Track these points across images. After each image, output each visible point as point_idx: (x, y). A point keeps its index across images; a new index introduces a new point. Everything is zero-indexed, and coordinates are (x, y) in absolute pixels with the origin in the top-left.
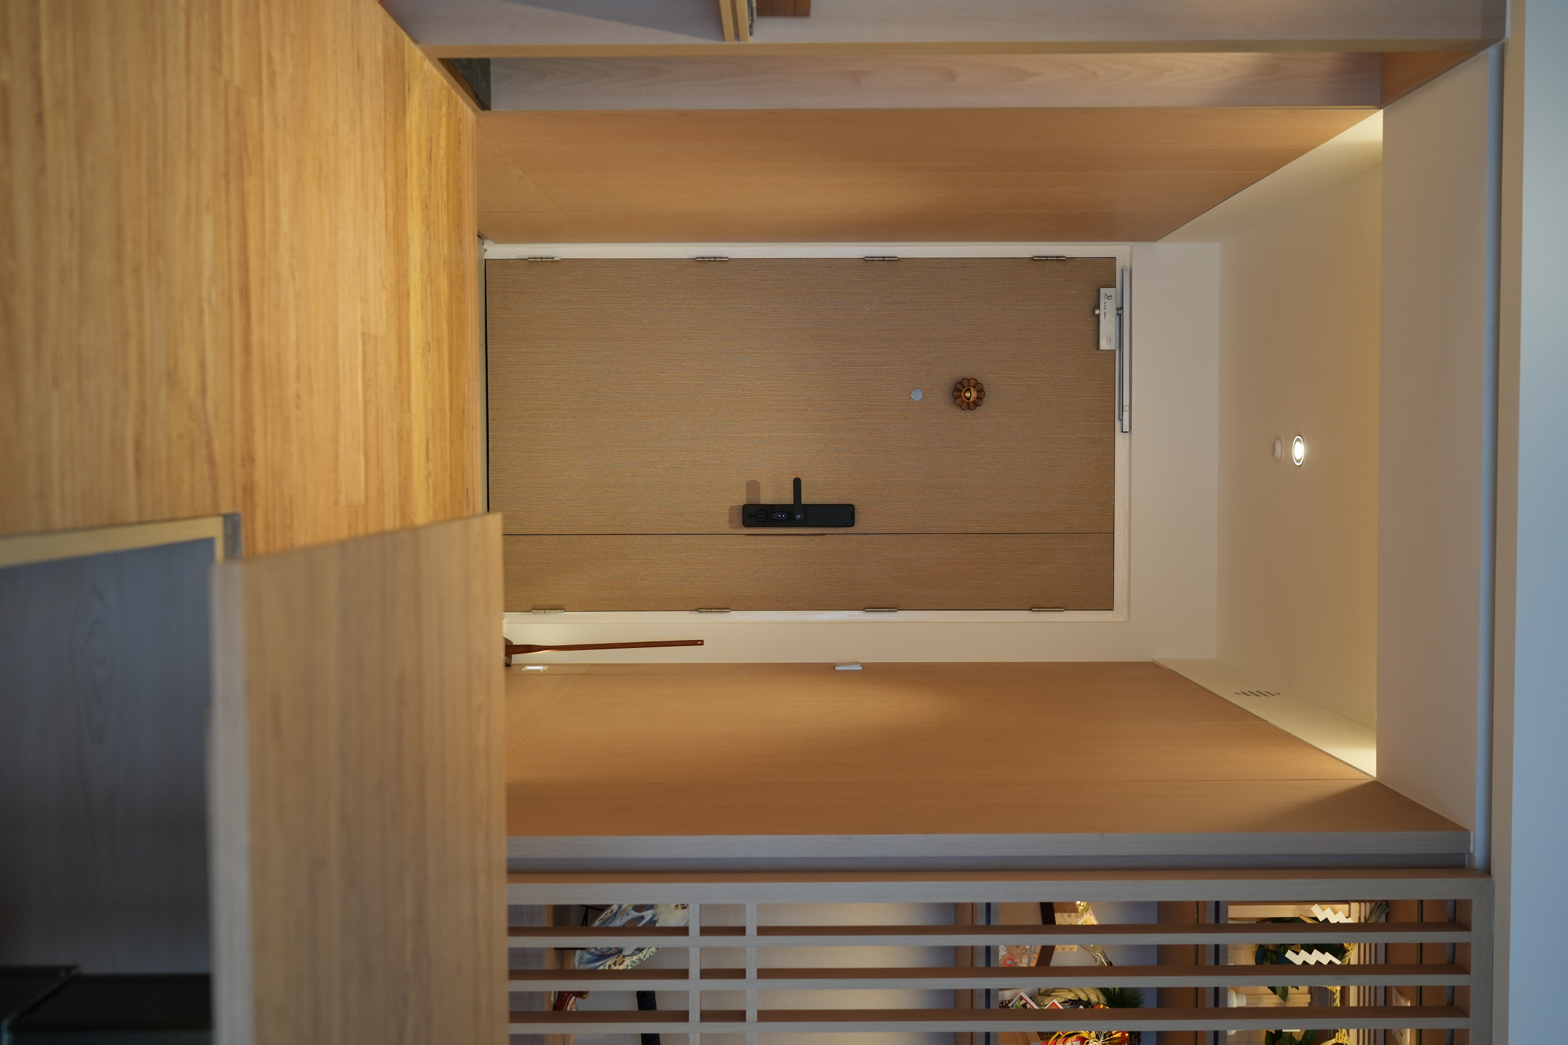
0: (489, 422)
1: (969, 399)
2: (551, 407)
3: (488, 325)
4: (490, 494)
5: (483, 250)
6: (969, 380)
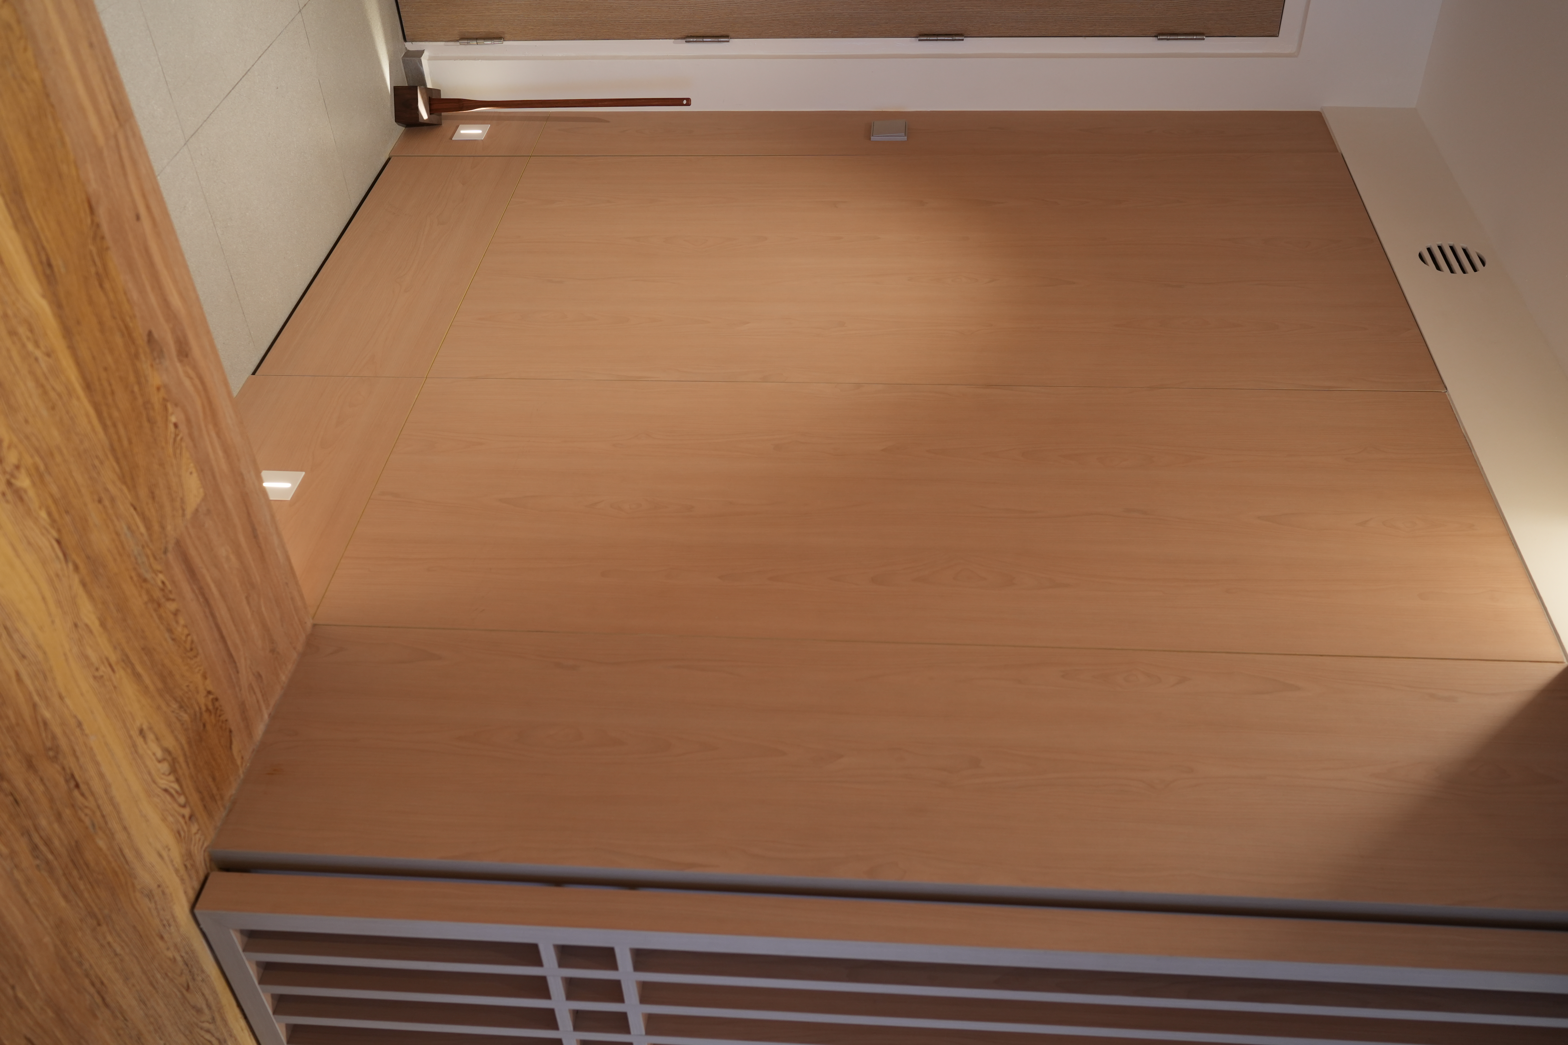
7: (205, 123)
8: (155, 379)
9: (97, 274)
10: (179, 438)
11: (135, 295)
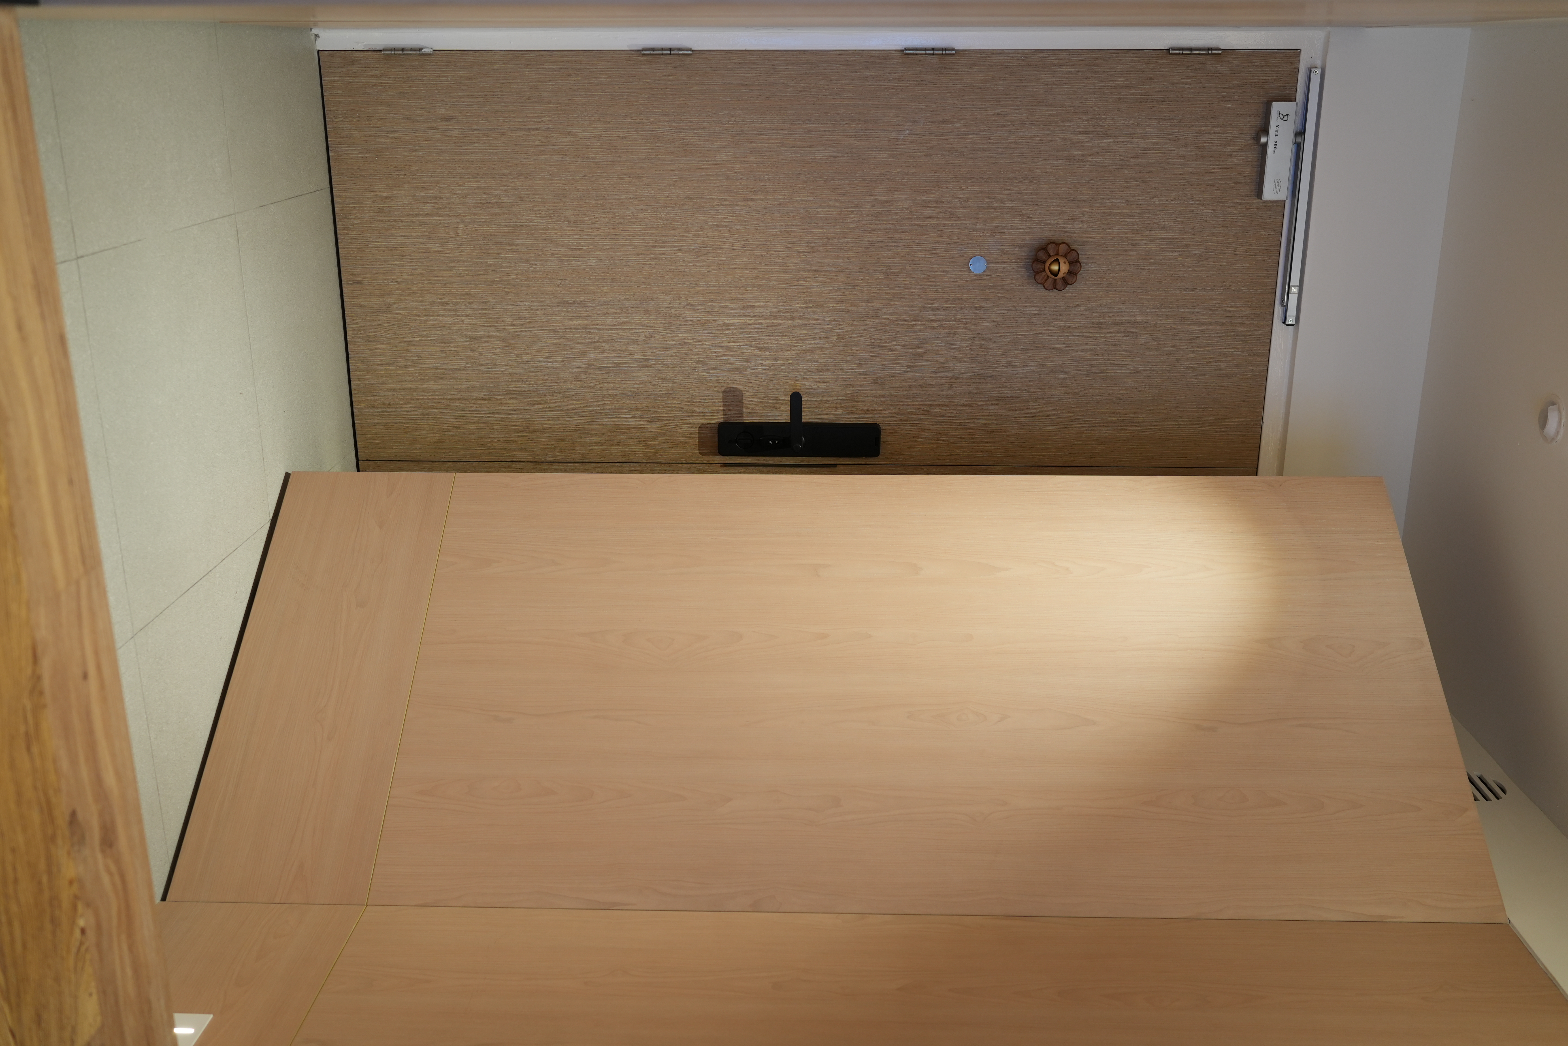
0: (345, 300)
1: (1056, 274)
2: (433, 278)
3: (330, 154)
4: (354, 404)
5: (313, 37)
6: (1057, 244)
7: (158, 614)
8: (69, 869)
9: (27, 734)
10: (83, 948)
11: (65, 765)
